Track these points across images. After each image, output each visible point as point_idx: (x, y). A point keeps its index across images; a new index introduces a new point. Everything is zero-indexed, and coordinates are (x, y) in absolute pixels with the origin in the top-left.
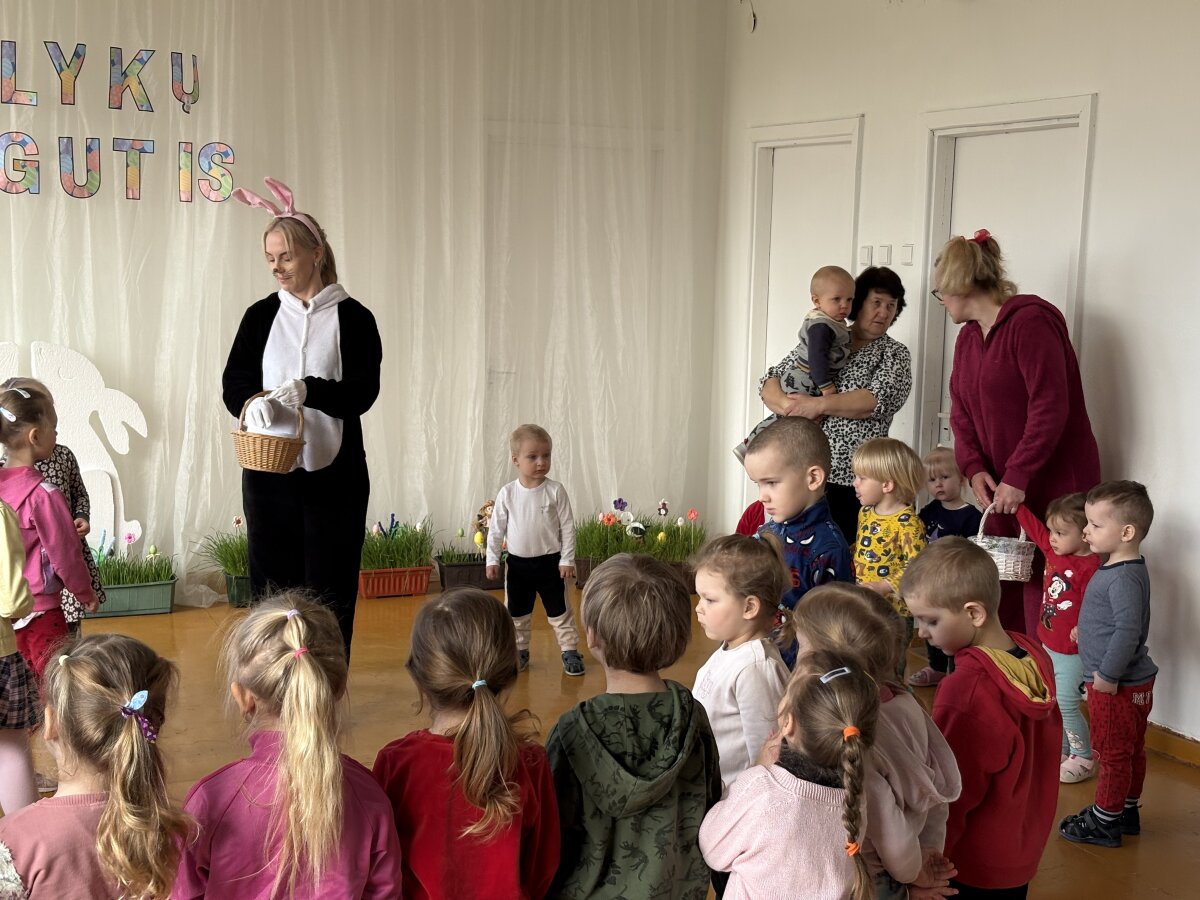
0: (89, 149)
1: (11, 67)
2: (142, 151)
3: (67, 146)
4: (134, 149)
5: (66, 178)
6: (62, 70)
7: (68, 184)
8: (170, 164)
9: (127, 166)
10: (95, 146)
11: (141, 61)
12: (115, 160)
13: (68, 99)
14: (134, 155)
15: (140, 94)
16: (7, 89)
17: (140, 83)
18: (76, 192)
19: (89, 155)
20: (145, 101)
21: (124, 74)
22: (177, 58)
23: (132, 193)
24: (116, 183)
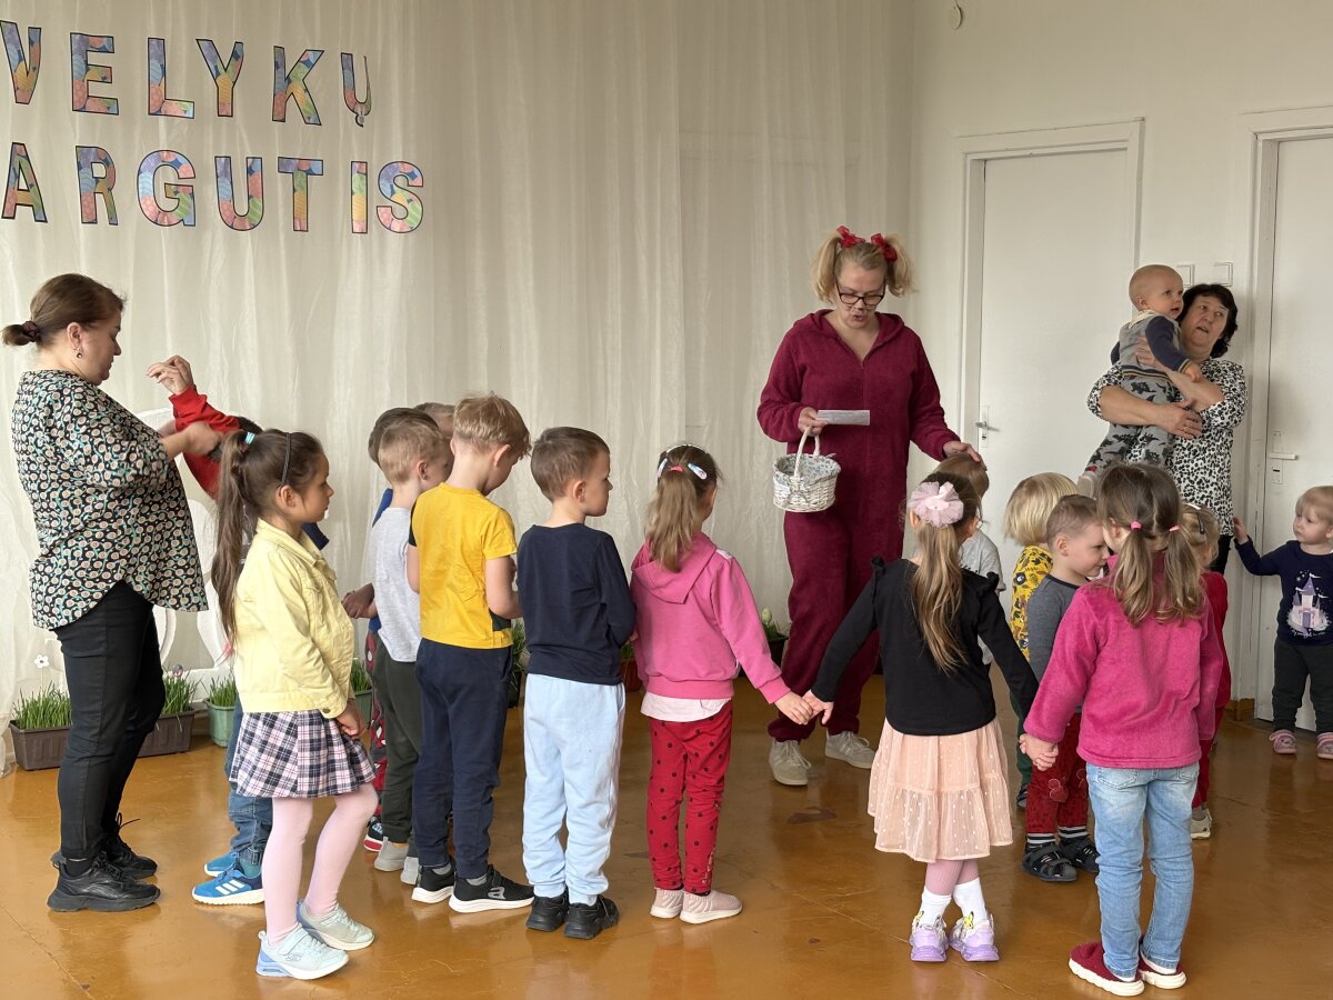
0: (250, 171)
1: (160, 71)
2: (310, 172)
3: (225, 167)
4: (300, 170)
5: (225, 207)
6: (218, 74)
7: (228, 213)
8: (341, 188)
9: (294, 190)
10: (257, 167)
11: (307, 63)
12: (280, 185)
13: (225, 111)
14: (300, 177)
15: (307, 104)
16: (156, 97)
17: (307, 90)
18: (237, 223)
19: (250, 178)
20: (312, 111)
21: (288, 79)
22: (347, 59)
23: (300, 224)
24: (281, 212)
